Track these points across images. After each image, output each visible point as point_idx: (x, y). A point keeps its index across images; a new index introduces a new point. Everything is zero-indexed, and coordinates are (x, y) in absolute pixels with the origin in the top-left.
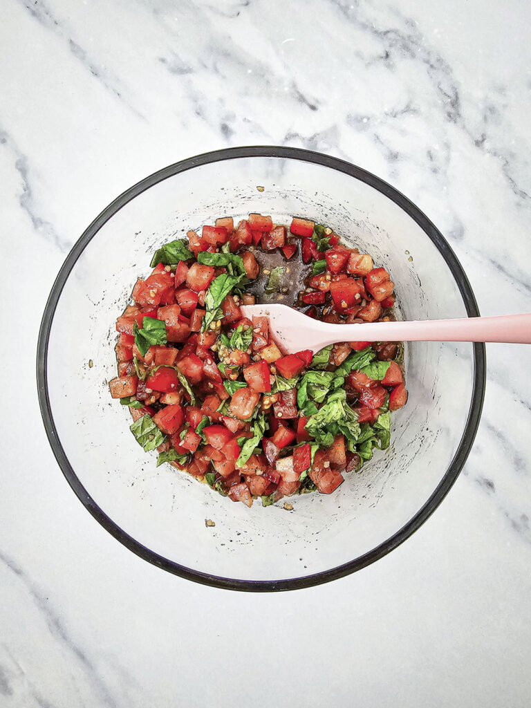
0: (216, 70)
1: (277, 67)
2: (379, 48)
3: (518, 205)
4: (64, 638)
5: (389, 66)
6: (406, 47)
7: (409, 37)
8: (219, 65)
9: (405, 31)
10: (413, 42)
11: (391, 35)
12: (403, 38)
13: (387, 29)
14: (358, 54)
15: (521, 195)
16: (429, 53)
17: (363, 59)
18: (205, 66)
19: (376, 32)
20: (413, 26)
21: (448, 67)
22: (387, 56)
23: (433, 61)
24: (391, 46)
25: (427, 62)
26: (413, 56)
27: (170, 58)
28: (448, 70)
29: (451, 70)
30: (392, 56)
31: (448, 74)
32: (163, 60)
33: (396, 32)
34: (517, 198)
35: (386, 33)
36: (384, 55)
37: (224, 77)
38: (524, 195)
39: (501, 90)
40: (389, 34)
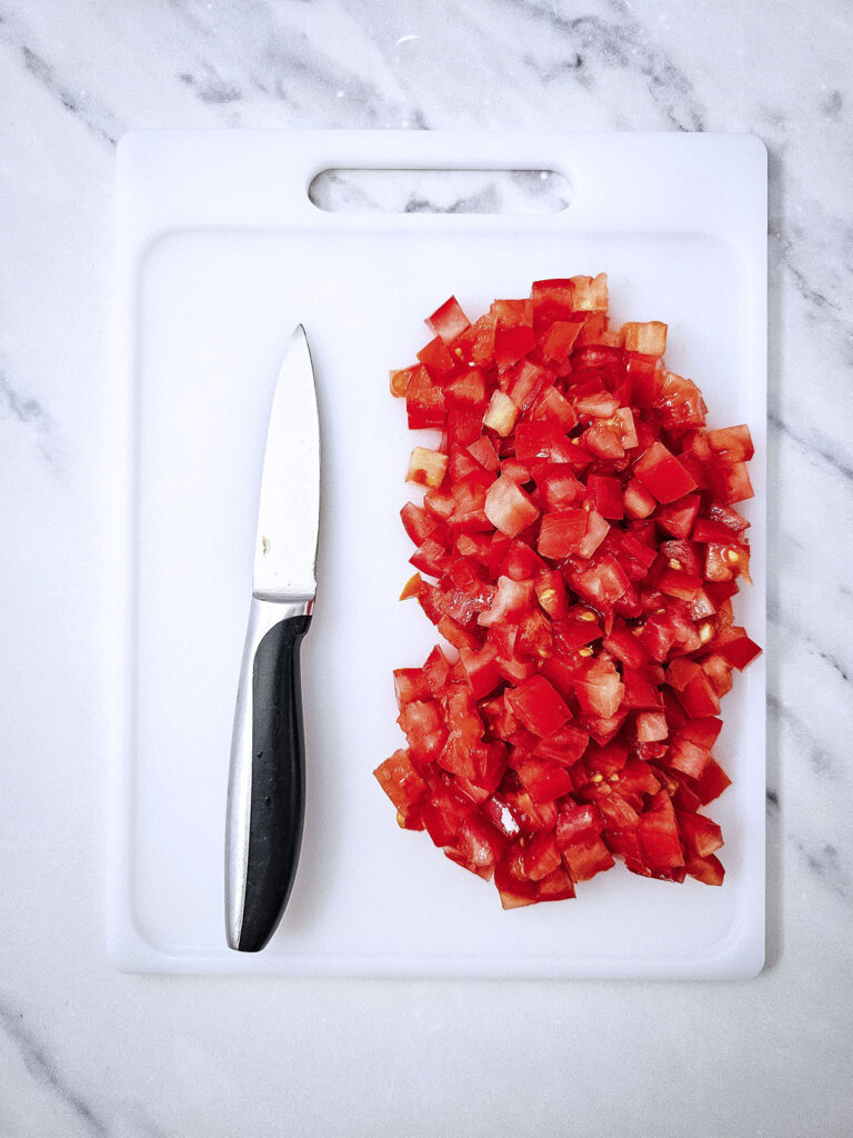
0: (282, 94)
1: (388, 86)
2: (565, 50)
3: (811, 317)
4: (54, 1080)
5: (584, 81)
6: (611, 47)
7: (617, 29)
8: (288, 85)
9: (609, 18)
10: (622, 38)
11: (584, 27)
12: (605, 30)
13: (579, 16)
14: (528, 61)
15: (814, 300)
16: (651, 57)
17: (537, 68)
18: (263, 88)
19: (558, 21)
20: (621, 9)
21: (684, 80)
22: (579, 62)
23: (658, 70)
24: (585, 45)
25: (649, 72)
26: (624, 63)
27: (200, 75)
28: (684, 85)
29: (691, 87)
30: (587, 63)
31: (686, 92)
32: (188, 79)
33: (593, 20)
34: (809, 306)
35: (577, 22)
36: (574, 61)
37: (296, 106)
38: (819, 299)
39: (777, 118)
40: (580, 24)
